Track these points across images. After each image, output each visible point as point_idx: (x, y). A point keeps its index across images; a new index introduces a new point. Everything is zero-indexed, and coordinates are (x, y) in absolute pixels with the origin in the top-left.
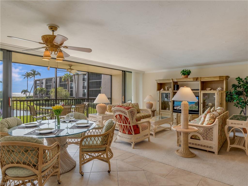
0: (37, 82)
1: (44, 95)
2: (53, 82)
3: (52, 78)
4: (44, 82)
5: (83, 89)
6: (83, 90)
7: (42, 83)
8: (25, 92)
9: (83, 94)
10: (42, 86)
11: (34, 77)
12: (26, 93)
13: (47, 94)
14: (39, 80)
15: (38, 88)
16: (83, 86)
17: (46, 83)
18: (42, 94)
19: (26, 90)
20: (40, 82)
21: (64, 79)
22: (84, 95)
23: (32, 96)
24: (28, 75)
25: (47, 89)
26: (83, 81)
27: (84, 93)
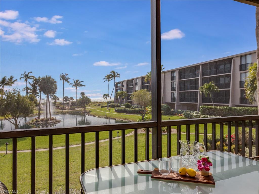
0: (118, 84)
1: (124, 100)
2: (134, 83)
3: (134, 79)
4: (125, 84)
5: (171, 91)
6: (172, 93)
7: (123, 86)
8: (106, 96)
9: (171, 98)
10: (123, 89)
11: (115, 79)
12: (107, 98)
13: (128, 99)
14: (119, 83)
15: (119, 91)
16: (171, 88)
17: (127, 85)
18: (123, 99)
19: (107, 94)
20: (121, 85)
21: (147, 80)
22: (173, 99)
23: (113, 101)
24: (109, 77)
25: (128, 92)
26: (171, 80)
27: (173, 97)
